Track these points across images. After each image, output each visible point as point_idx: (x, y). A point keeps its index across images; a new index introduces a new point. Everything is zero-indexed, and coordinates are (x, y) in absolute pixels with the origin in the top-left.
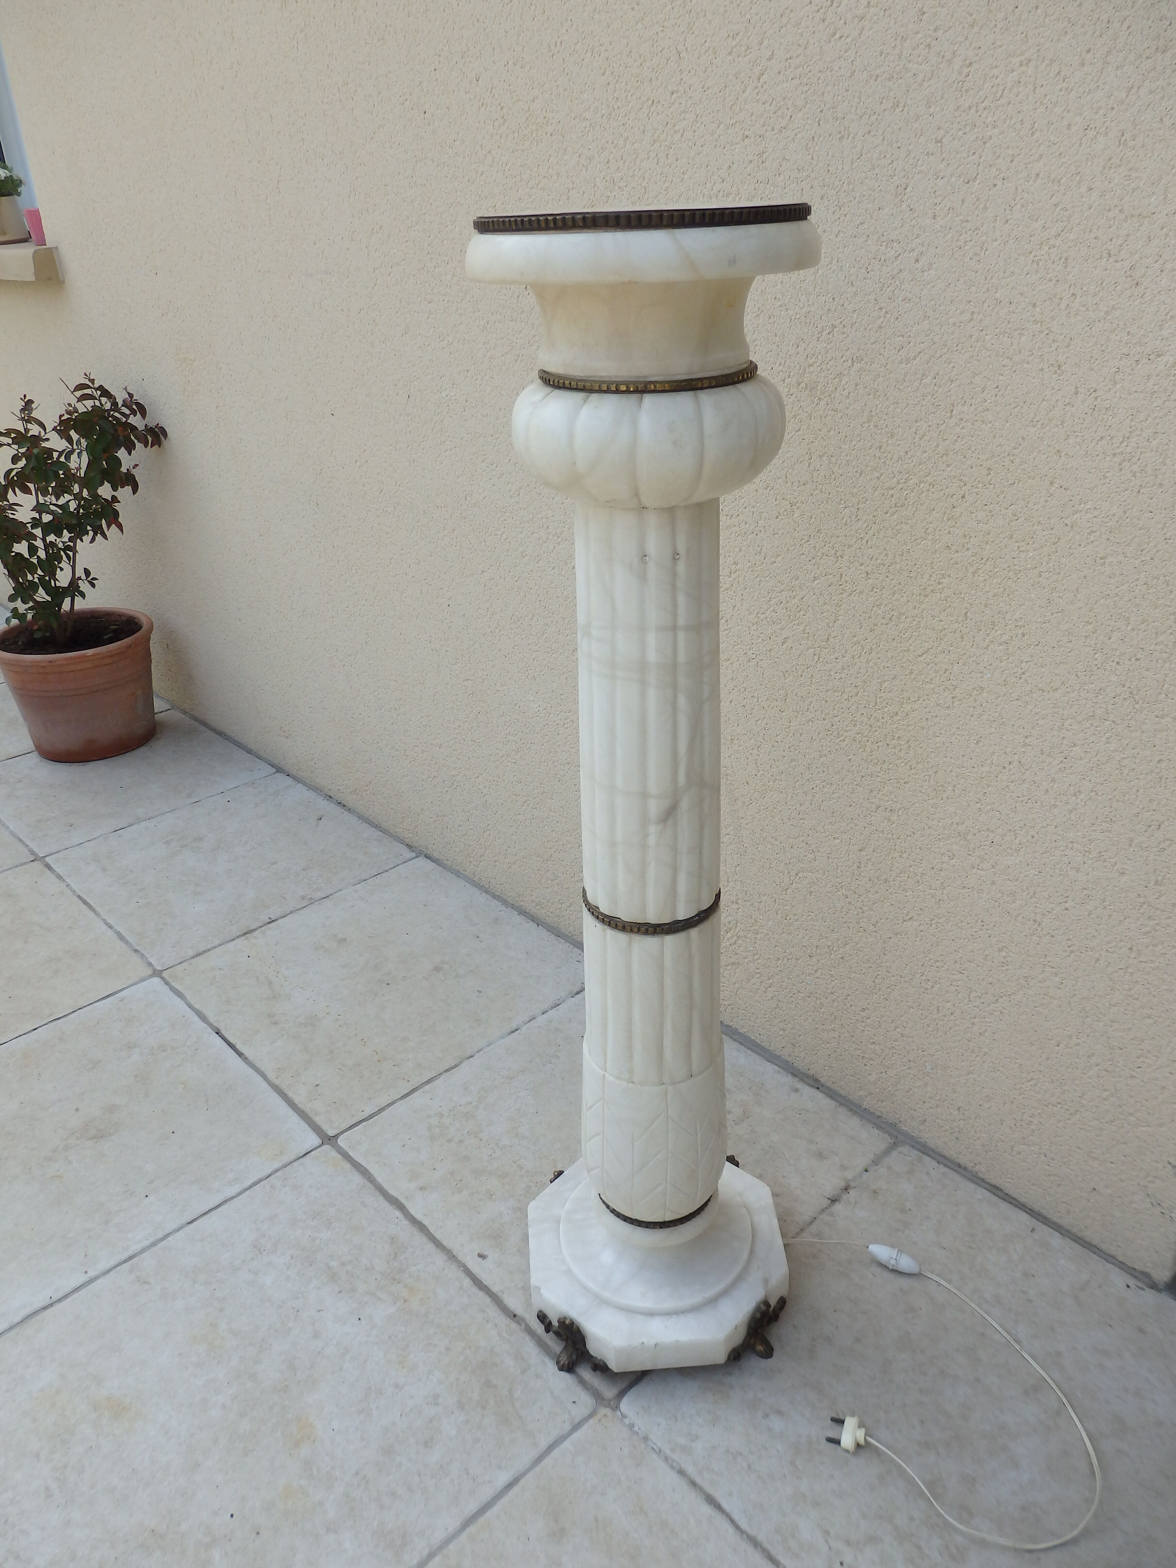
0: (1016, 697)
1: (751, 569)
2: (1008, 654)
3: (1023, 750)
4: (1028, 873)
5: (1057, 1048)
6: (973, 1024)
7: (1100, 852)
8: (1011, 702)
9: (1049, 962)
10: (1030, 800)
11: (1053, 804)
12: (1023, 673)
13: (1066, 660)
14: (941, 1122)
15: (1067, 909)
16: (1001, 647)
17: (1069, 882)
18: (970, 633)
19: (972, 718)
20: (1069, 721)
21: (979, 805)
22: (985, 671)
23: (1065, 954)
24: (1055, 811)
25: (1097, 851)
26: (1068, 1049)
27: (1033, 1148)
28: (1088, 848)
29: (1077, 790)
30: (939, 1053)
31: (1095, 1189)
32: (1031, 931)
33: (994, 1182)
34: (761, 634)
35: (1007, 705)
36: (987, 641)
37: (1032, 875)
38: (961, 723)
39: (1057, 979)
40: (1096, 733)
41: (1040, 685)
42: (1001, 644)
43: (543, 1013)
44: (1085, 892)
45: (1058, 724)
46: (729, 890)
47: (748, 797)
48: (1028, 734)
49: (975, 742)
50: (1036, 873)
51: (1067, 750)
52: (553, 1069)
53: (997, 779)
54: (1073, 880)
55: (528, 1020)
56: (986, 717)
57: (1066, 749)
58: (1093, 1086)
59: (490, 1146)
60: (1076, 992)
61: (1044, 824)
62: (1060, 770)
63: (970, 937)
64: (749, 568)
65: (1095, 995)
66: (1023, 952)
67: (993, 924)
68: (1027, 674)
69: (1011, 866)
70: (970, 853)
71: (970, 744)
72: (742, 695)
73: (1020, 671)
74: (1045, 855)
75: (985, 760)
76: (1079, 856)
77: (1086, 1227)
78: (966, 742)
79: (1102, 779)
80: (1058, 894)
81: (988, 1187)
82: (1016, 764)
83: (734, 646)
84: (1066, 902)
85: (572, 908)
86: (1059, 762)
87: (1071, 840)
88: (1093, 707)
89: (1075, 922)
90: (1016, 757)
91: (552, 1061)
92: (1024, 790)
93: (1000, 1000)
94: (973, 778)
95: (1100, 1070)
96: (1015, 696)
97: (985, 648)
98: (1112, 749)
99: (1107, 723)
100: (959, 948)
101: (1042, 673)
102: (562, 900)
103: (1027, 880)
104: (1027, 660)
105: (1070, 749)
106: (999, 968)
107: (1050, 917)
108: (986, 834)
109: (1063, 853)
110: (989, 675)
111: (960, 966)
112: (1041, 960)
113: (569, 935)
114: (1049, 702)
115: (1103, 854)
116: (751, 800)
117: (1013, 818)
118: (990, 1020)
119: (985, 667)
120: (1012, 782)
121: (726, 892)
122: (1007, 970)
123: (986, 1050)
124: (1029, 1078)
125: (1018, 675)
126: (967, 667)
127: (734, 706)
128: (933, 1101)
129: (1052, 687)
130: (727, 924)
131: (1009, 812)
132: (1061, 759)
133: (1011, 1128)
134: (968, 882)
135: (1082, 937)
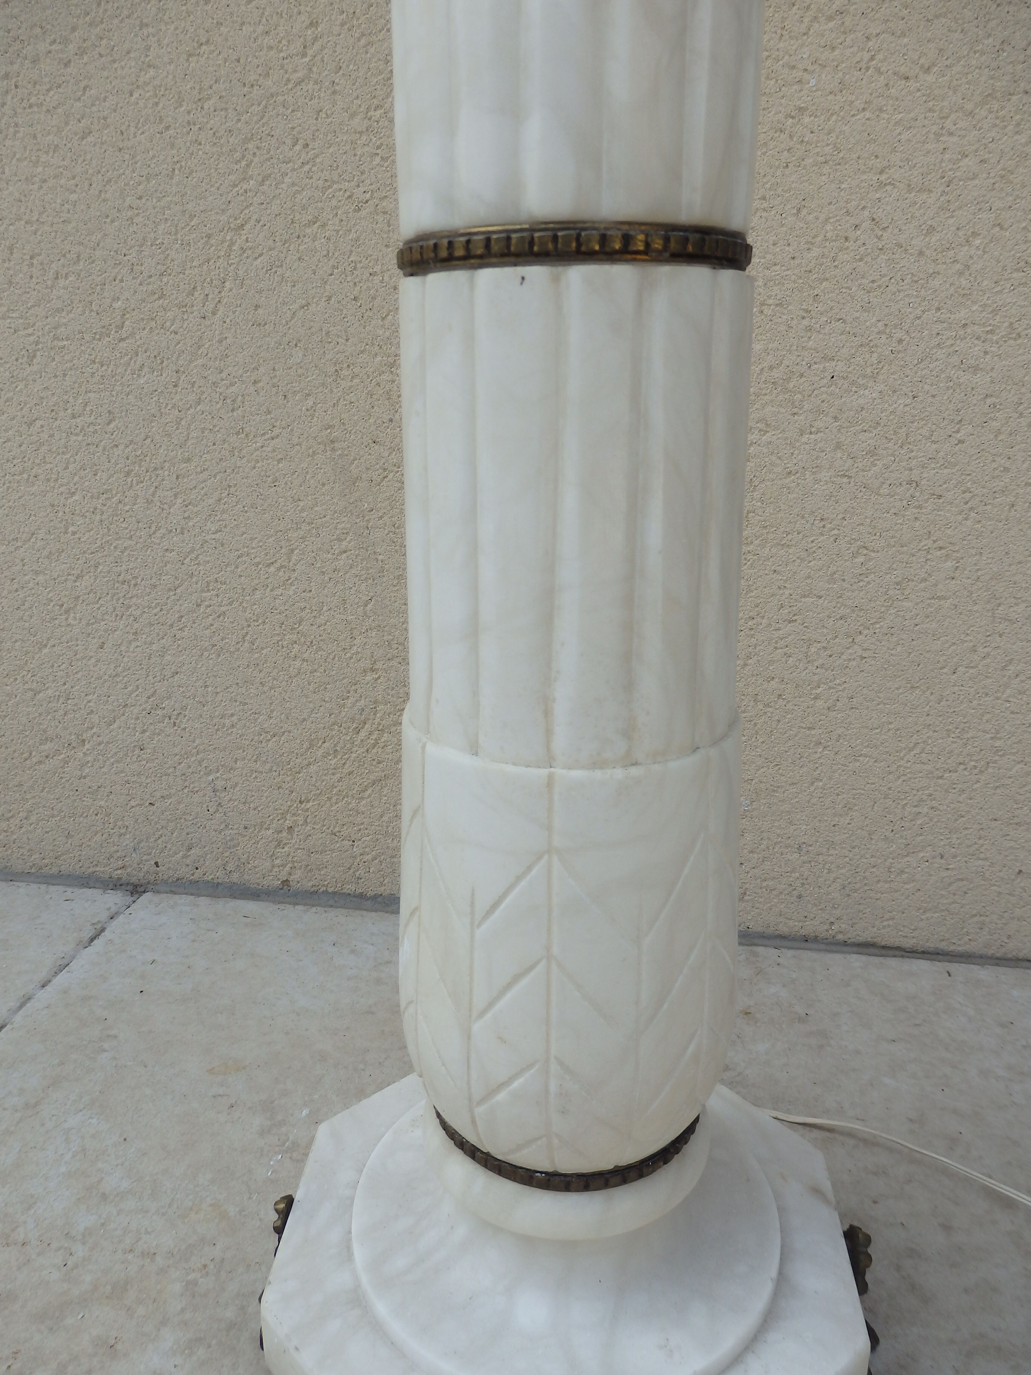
0: (862, 106)
1: (346, 27)
2: (845, 33)
3: (878, 196)
4: (895, 406)
5: (954, 677)
6: (816, 698)
7: (1011, 324)
8: (854, 119)
9: (934, 542)
10: (893, 280)
11: (931, 271)
12: (872, 58)
13: (944, 10)
14: (771, 883)
15: (961, 442)
16: (831, 24)
17: (963, 394)
18: (776, 15)
19: (787, 172)
20: (953, 116)
21: (806, 322)
22: (806, 76)
23: (960, 518)
24: (936, 283)
25: (1006, 324)
26: (971, 671)
27: (921, 855)
28: (990, 325)
29: (969, 233)
30: (763, 770)
31: (1020, 871)
32: (905, 502)
33: (861, 939)
34: (378, 148)
35: (846, 125)
36: (806, 20)
37: (902, 406)
38: (768, 186)
39: (949, 564)
40: (998, 122)
41: (903, 69)
42: (830, 19)
43: (43, 986)
44: (989, 401)
45: (935, 128)
46: (357, 653)
47: (378, 467)
48: (885, 163)
49: (795, 211)
50: (909, 401)
51: (950, 170)
52: (115, 1058)
53: (836, 264)
54: (969, 389)
55: (18, 1004)
56: (811, 160)
57: (950, 167)
58: (1012, 713)
59: (54, 1245)
60: (980, 573)
61: (918, 312)
62: (941, 208)
63: (803, 554)
64: (342, 25)
65: (1010, 565)
66: (893, 543)
67: (840, 516)
68: (880, 56)
69: (866, 407)
70: (795, 410)
71: (785, 218)
72: (349, 279)
73: (867, 56)
74: (921, 366)
75: (813, 238)
76: (977, 345)
77: (1009, 937)
78: (778, 216)
79: (1010, 199)
80: (946, 422)
81: (855, 949)
82: (866, 225)
83: (324, 189)
84: (958, 432)
85: (33, 819)
86: (939, 194)
87: (963, 322)
88: (992, 78)
89: (974, 458)
90: (866, 213)
91: (106, 1046)
92: (883, 265)
93: (859, 639)
94: (793, 277)
95: (1022, 681)
96: (859, 104)
97: (804, 34)
98: (1023, 141)
99: (1014, 98)
100: (786, 581)
101: (905, 46)
102: (10, 811)
103: (894, 419)
104: (878, 31)
105: (955, 167)
106: (855, 587)
107: (933, 465)
108: (821, 367)
109: (951, 350)
110: (813, 82)
111: (790, 609)
112: (922, 544)
113: (33, 870)
114: (919, 94)
115: (1016, 326)
116: (385, 470)
117: (866, 321)
118: (843, 680)
119: (806, 70)
120: (861, 260)
121: (351, 658)
122: (869, 583)
123: (839, 731)
124: (911, 745)
125: (863, 65)
126: (772, 82)
127: (337, 305)
128: (755, 855)
129: (922, 66)
130: (357, 716)
131: (857, 315)
132: (942, 188)
133: (886, 839)
134: (795, 461)
135: (986, 478)
